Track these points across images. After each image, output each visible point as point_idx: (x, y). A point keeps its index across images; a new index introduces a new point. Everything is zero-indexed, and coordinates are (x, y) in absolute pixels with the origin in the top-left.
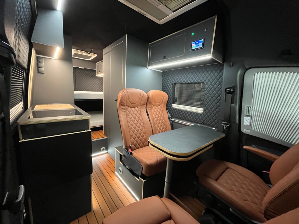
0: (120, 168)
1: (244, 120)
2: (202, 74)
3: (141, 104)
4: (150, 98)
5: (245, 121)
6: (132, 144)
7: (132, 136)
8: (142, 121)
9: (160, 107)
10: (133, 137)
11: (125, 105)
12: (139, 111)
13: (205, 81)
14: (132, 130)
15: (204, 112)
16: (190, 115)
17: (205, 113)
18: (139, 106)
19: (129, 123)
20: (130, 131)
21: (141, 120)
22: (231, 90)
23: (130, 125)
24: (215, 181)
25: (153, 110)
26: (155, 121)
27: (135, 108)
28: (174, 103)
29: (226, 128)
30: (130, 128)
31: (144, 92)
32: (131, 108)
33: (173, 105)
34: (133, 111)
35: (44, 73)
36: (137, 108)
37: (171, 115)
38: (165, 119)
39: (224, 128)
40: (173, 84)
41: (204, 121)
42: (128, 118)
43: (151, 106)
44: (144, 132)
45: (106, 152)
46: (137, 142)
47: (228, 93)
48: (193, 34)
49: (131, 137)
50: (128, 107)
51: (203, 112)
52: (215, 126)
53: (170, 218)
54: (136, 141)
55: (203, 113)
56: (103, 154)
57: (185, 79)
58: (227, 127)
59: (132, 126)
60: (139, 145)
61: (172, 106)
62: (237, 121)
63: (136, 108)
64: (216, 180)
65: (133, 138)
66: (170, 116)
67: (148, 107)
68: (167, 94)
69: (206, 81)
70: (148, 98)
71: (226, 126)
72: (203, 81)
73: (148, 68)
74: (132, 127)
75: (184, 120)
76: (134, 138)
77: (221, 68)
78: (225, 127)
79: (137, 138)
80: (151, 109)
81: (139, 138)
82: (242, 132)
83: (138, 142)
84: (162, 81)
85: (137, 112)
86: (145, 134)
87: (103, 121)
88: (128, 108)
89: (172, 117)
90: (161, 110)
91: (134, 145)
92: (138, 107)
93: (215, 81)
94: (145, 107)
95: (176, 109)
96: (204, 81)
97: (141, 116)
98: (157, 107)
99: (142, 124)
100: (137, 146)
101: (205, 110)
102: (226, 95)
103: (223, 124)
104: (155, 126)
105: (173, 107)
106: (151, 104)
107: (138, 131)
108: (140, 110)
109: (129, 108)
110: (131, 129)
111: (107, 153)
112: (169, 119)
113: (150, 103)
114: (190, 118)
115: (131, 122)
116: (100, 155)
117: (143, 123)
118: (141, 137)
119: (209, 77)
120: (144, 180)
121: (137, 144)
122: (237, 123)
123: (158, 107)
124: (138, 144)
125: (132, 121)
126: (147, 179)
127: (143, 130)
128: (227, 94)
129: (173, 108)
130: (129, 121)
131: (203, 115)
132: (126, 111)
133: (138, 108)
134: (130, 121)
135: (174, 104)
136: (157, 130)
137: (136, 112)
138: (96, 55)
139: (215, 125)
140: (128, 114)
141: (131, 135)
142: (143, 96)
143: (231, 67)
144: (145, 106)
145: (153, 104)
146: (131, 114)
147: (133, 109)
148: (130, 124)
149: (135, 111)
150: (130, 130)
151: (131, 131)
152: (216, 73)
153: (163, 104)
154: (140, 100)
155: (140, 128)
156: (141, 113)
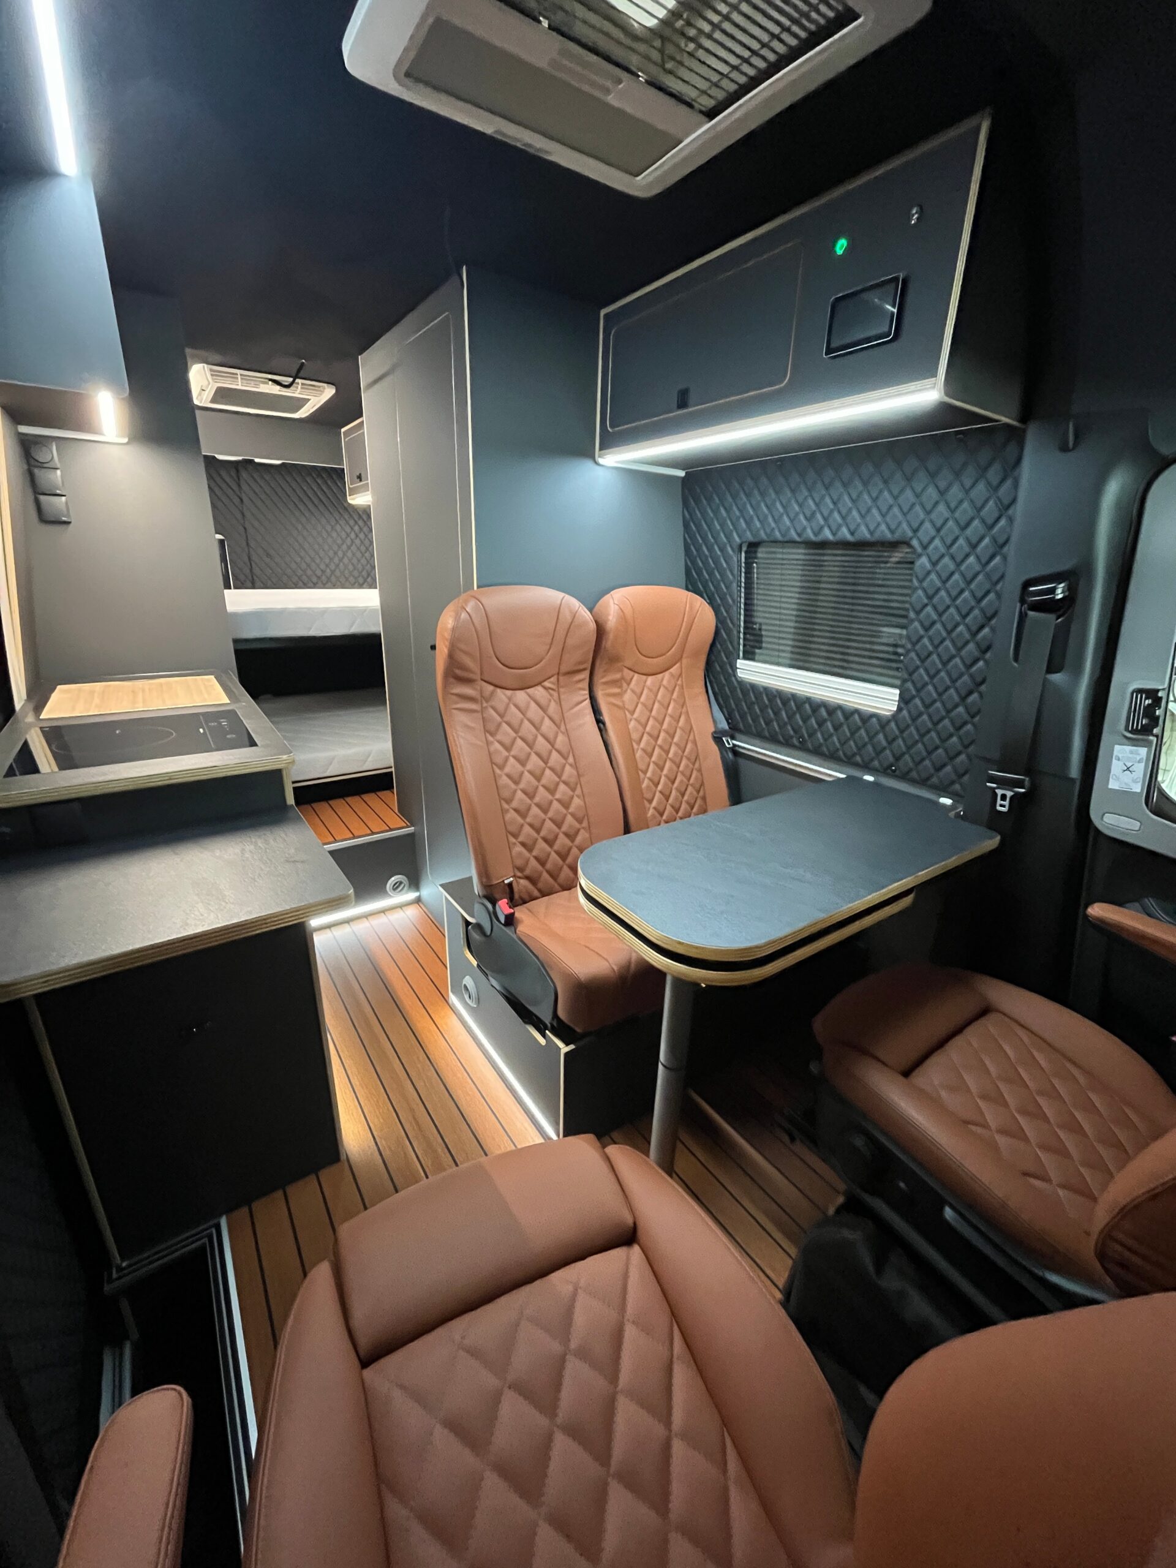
0: (468, 981)
1: (1114, 761)
2: (902, 491)
3: (564, 669)
4: (611, 636)
5: (1116, 767)
6: (519, 874)
7: (515, 836)
8: (566, 758)
9: (672, 675)
10: (521, 839)
11: (478, 677)
12: (553, 708)
13: (915, 531)
14: (514, 804)
15: (900, 709)
16: (829, 724)
17: (905, 712)
18: (553, 679)
19: (498, 771)
20: (504, 812)
21: (564, 750)
22: (1053, 591)
23: (504, 780)
24: (901, 1078)
25: (628, 696)
26: (639, 754)
27: (529, 691)
28: (749, 655)
29: (1006, 803)
30: (506, 794)
31: (575, 603)
32: (509, 693)
33: (741, 663)
34: (522, 705)
35: (69, 523)
36: (539, 688)
37: (729, 719)
38: (695, 742)
39: (999, 802)
40: (744, 549)
41: (897, 759)
42: (497, 746)
43: (618, 676)
44: (580, 814)
45: (412, 895)
46: (542, 862)
47: (1037, 607)
48: (841, 246)
49: (512, 840)
50: (491, 688)
51: (895, 708)
52: (957, 787)
53: (629, 1237)
54: (536, 858)
55: (895, 716)
56: (401, 906)
57: (805, 522)
58: (1012, 798)
59: (516, 783)
60: (554, 876)
61: (734, 668)
62: (1075, 770)
63: (538, 692)
64: (907, 1073)
65: (523, 844)
66: (724, 725)
67: (599, 680)
68: (711, 602)
69: (920, 534)
70: (601, 631)
71: (1009, 794)
72: (906, 530)
73: (601, 461)
74: (515, 792)
75: (793, 746)
76: (528, 847)
77: (1012, 449)
78: (1004, 797)
79: (541, 844)
80: (616, 690)
81: (550, 842)
82: (1098, 832)
83: (549, 866)
84: (686, 526)
85: (544, 709)
86: (585, 824)
87: (388, 745)
88: (492, 693)
89: (734, 730)
90: (675, 695)
91: (527, 878)
92: (546, 684)
93: (969, 531)
94: (586, 684)
95: (753, 687)
96: (910, 534)
97: (567, 733)
98: (650, 679)
99: (569, 771)
100: (540, 885)
101: (904, 700)
102: (1022, 617)
103: (992, 779)
104: (636, 782)
105: (740, 674)
106: (620, 664)
107: (545, 811)
108: (559, 702)
109: (499, 690)
110: (509, 801)
111: (418, 901)
112: (718, 739)
113: (614, 660)
114: (825, 740)
115: (512, 766)
116: (383, 911)
117: (575, 766)
118: (562, 840)
119: (941, 507)
120: (567, 1044)
121: (545, 875)
122: (1073, 780)
123: (660, 676)
124: (548, 872)
125: (515, 757)
126: (581, 1043)
127: (577, 802)
128: (1031, 614)
129: (741, 683)
130: (499, 760)
131: (893, 725)
132: (483, 709)
133: (545, 688)
134: (506, 760)
135: (745, 658)
136: (650, 801)
137: (534, 711)
138: (329, 392)
139: (953, 783)
140: (492, 727)
141: (511, 828)
142: (573, 624)
143: (1064, 448)
144: (585, 675)
145: (628, 663)
146: (508, 723)
147: (521, 696)
148: (505, 778)
149: (533, 704)
150: (506, 806)
151: (512, 812)
152: (981, 486)
153: (684, 661)
154: (556, 649)
155: (558, 796)
156: (566, 715)
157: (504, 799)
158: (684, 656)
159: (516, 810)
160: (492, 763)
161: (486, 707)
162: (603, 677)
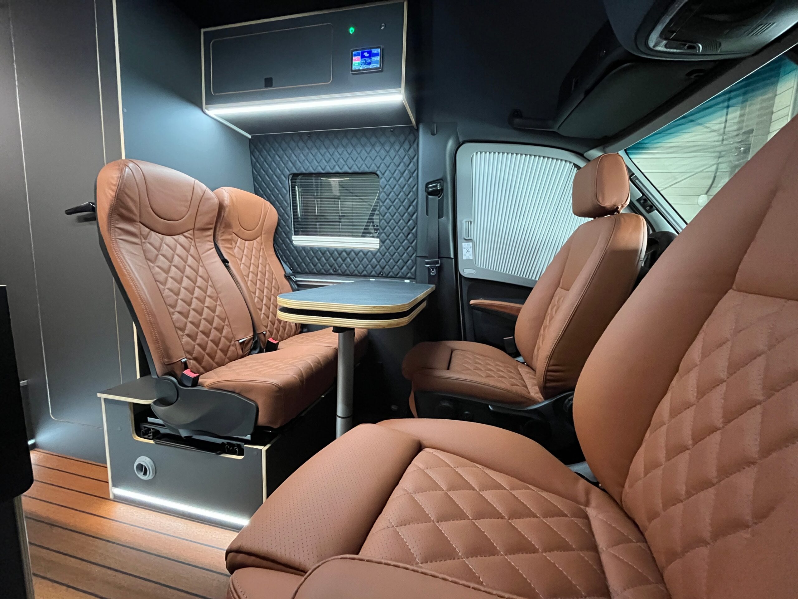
0: (144, 460)
2: (371, 150)
3: (197, 226)
4: (227, 209)
5: (464, 251)
6: (190, 357)
7: (182, 330)
8: (208, 282)
9: (258, 242)
10: (186, 332)
11: (138, 219)
12: (192, 250)
13: (378, 168)
14: (178, 309)
15: (381, 246)
16: (348, 259)
17: (383, 247)
18: (191, 232)
19: (161, 287)
20: (171, 314)
21: (205, 276)
22: (436, 186)
23: (166, 293)
24: (448, 371)
25: (236, 250)
26: (249, 283)
27: (175, 237)
28: (298, 233)
29: (434, 271)
30: (170, 301)
31: (204, 187)
32: (161, 236)
33: (294, 237)
34: (171, 245)
36: (182, 236)
37: (292, 267)
38: (275, 279)
40: (291, 176)
41: (383, 268)
42: (157, 269)
43: (229, 237)
44: (223, 316)
46: (204, 348)
47: (430, 193)
48: (352, 30)
49: (180, 333)
50: (148, 230)
51: (378, 247)
52: (409, 275)
54: (199, 345)
55: (379, 250)
59: (177, 295)
60: (212, 357)
61: (291, 241)
63: (181, 238)
64: (449, 368)
65: (188, 335)
66: (289, 271)
67: (220, 238)
69: (380, 168)
70: (221, 207)
71: (434, 268)
72: (373, 168)
73: (207, 111)
74: (176, 300)
75: (331, 274)
76: (192, 337)
77: (411, 137)
79: (201, 336)
80: (229, 246)
81: (207, 334)
82: (463, 276)
83: (208, 350)
85: (188, 251)
86: (227, 322)
88: (149, 233)
89: (296, 273)
90: (261, 253)
91: (195, 359)
92: (186, 234)
93: (399, 168)
94: (211, 238)
95: (304, 248)
96: (376, 169)
97: (203, 266)
98: (247, 242)
99: (210, 291)
100: (204, 364)
101: (382, 242)
102: (427, 198)
103: (427, 263)
104: (253, 300)
105: (295, 243)
106: (231, 230)
107: (200, 314)
108: (196, 247)
109: (153, 233)
110: (173, 307)
111: (34, 447)
112: (288, 277)
113: (228, 226)
114: (348, 267)
115: (170, 283)
117: (213, 287)
118: (214, 333)
119: (388, 158)
120: (265, 445)
121: (206, 357)
122: (452, 258)
123: (252, 242)
124: (208, 354)
125: (172, 278)
126: (273, 441)
127: (218, 308)
128: (429, 197)
129: (296, 247)
130: (161, 279)
131: (378, 254)
132: (142, 244)
133: (186, 237)
134: (166, 279)
135: (295, 234)
136: (261, 310)
137: (179, 249)
139: (408, 273)
140: (151, 256)
141: (178, 325)
142: (203, 198)
143: (433, 134)
144: (211, 232)
145: (235, 230)
146: (163, 255)
147: (168, 239)
148: (167, 290)
149: (179, 246)
150: (172, 310)
151: (177, 314)
152: (402, 150)
153: (263, 235)
154: (193, 211)
155: (206, 305)
156: (201, 256)
157: (169, 305)
158: (263, 233)
159: (179, 313)
160: (156, 281)
161: (144, 243)
162: (222, 236)
